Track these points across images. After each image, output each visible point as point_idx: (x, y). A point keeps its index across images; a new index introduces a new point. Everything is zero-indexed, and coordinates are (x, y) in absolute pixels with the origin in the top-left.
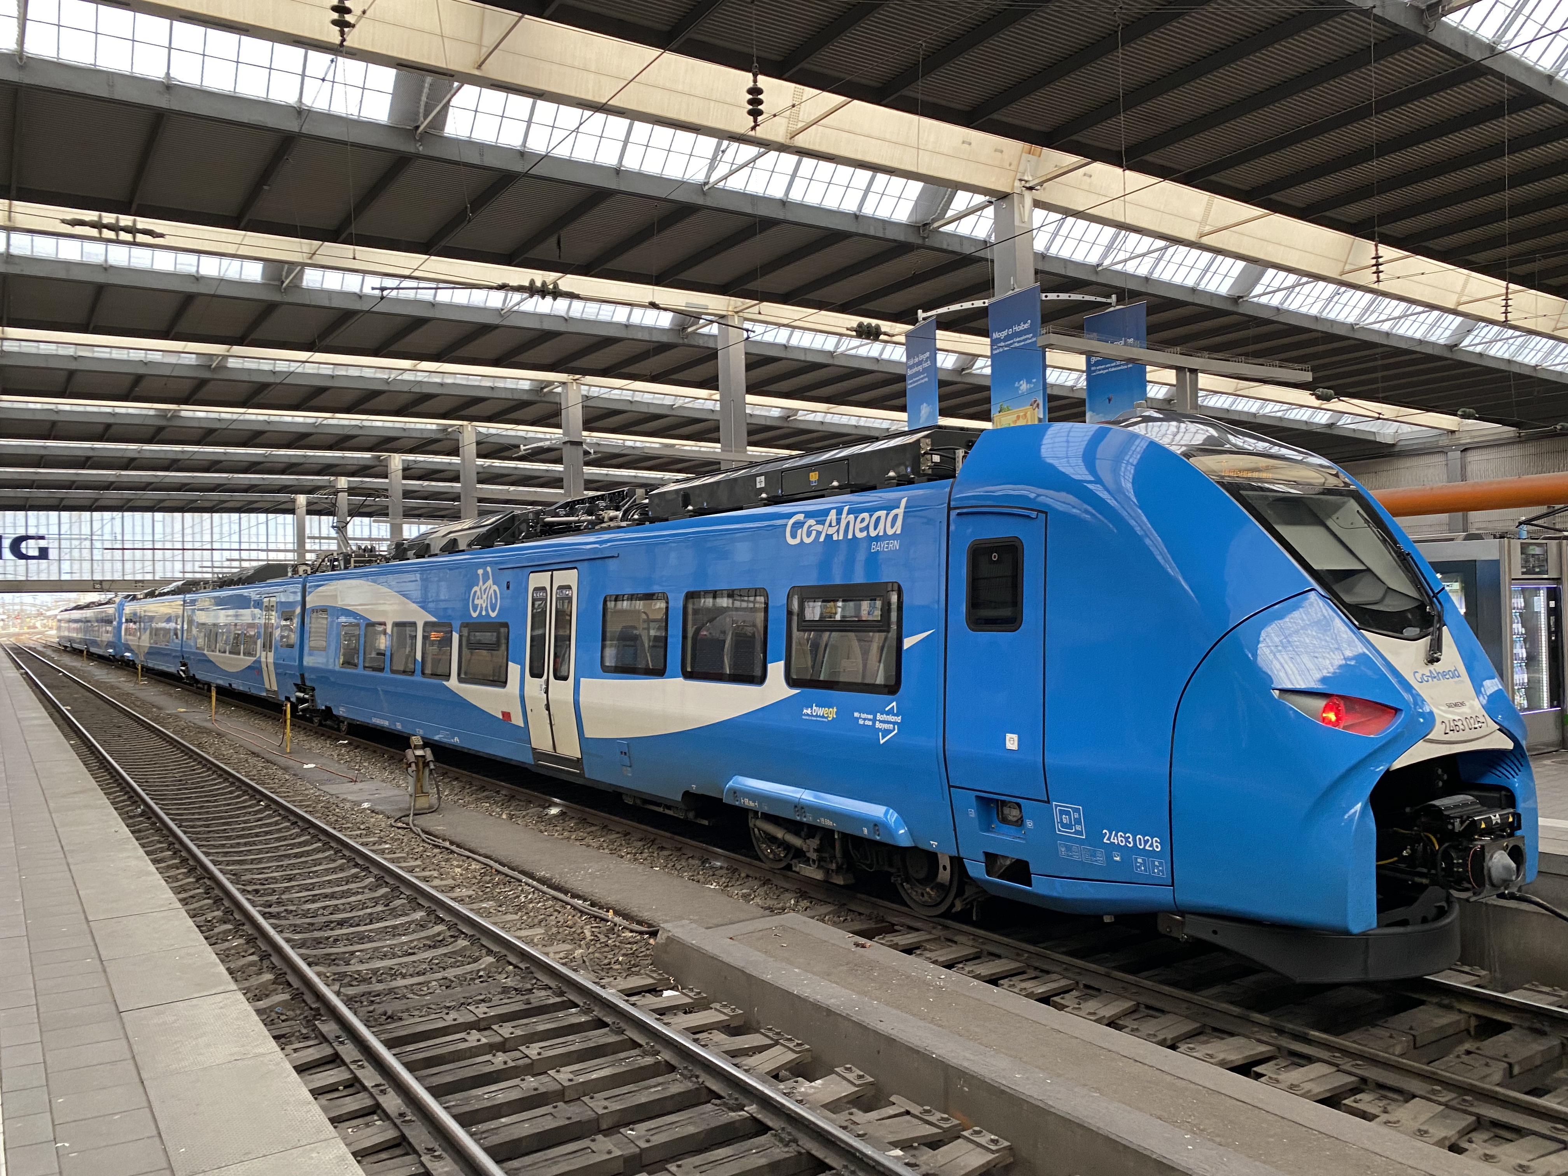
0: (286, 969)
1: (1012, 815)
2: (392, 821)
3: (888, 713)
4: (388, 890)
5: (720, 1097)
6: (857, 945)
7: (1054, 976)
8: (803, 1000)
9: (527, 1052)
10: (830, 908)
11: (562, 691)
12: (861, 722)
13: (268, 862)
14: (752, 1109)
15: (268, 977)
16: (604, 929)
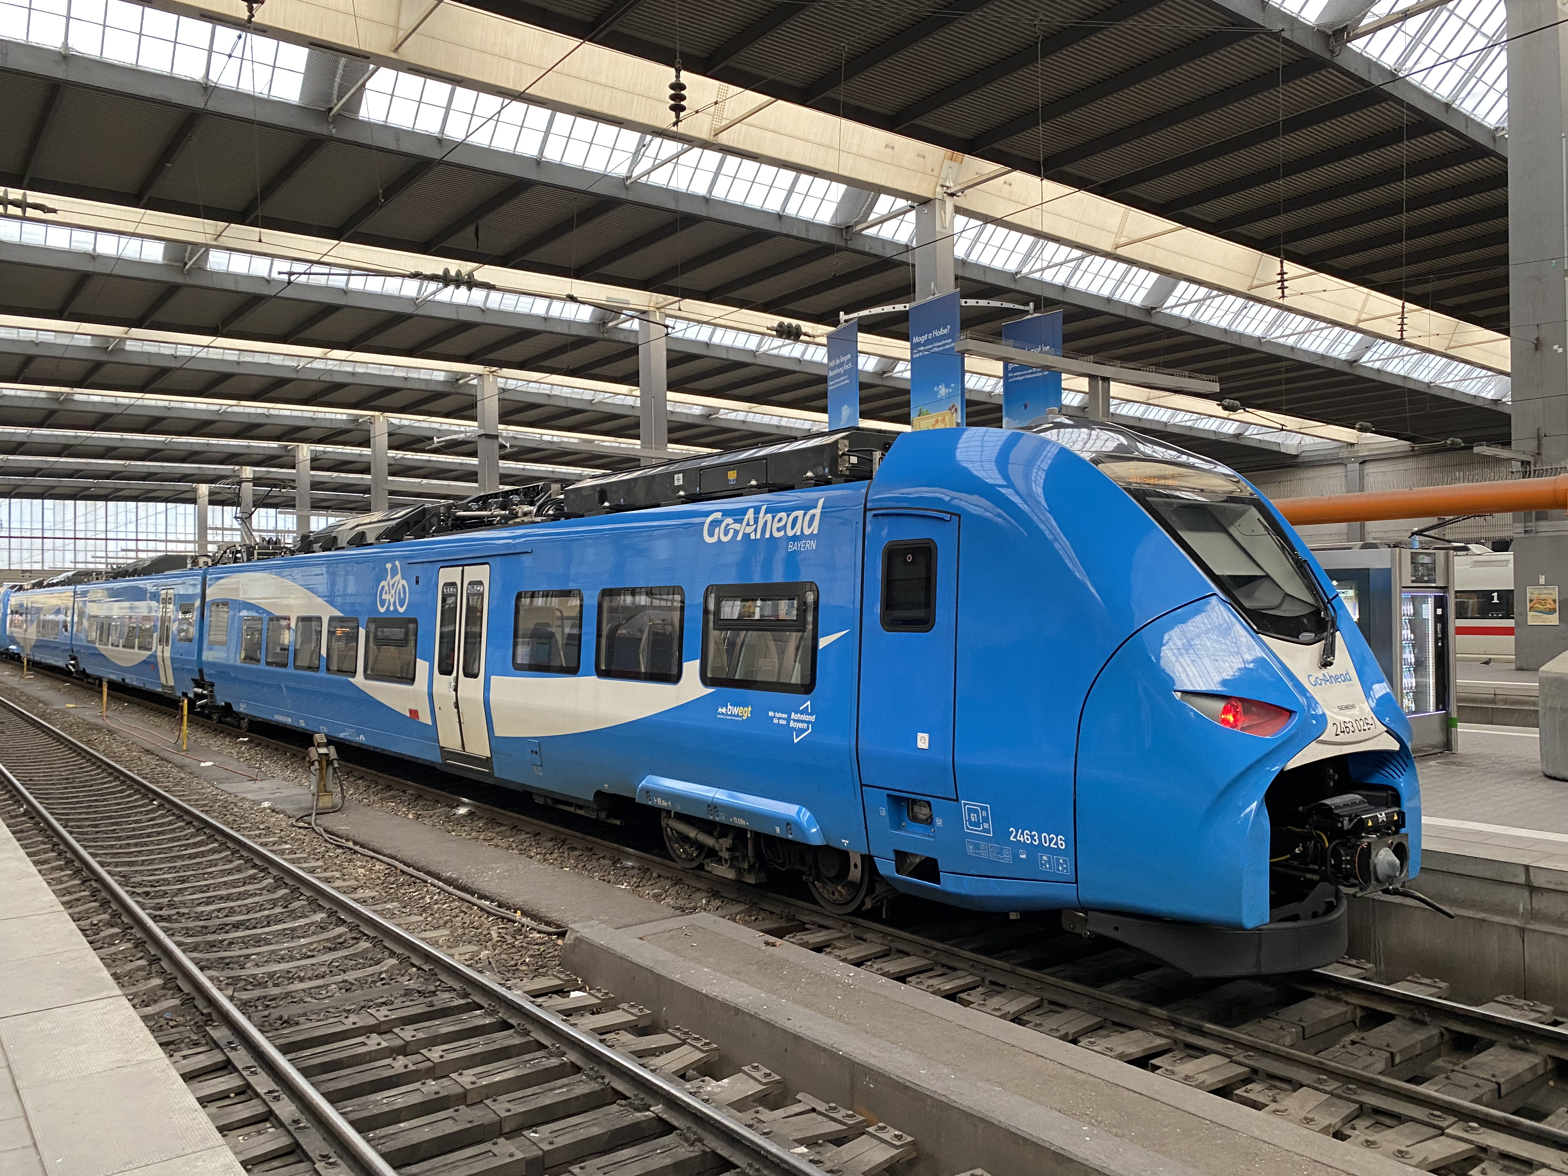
0: (176, 973)
1: (922, 813)
2: (293, 821)
3: (802, 712)
4: (287, 891)
5: (625, 1098)
6: (767, 943)
7: (961, 973)
8: (712, 999)
9: (428, 1054)
10: (742, 907)
11: (471, 689)
12: (775, 721)
13: (160, 863)
14: (658, 1109)
15: (157, 981)
16: (511, 930)
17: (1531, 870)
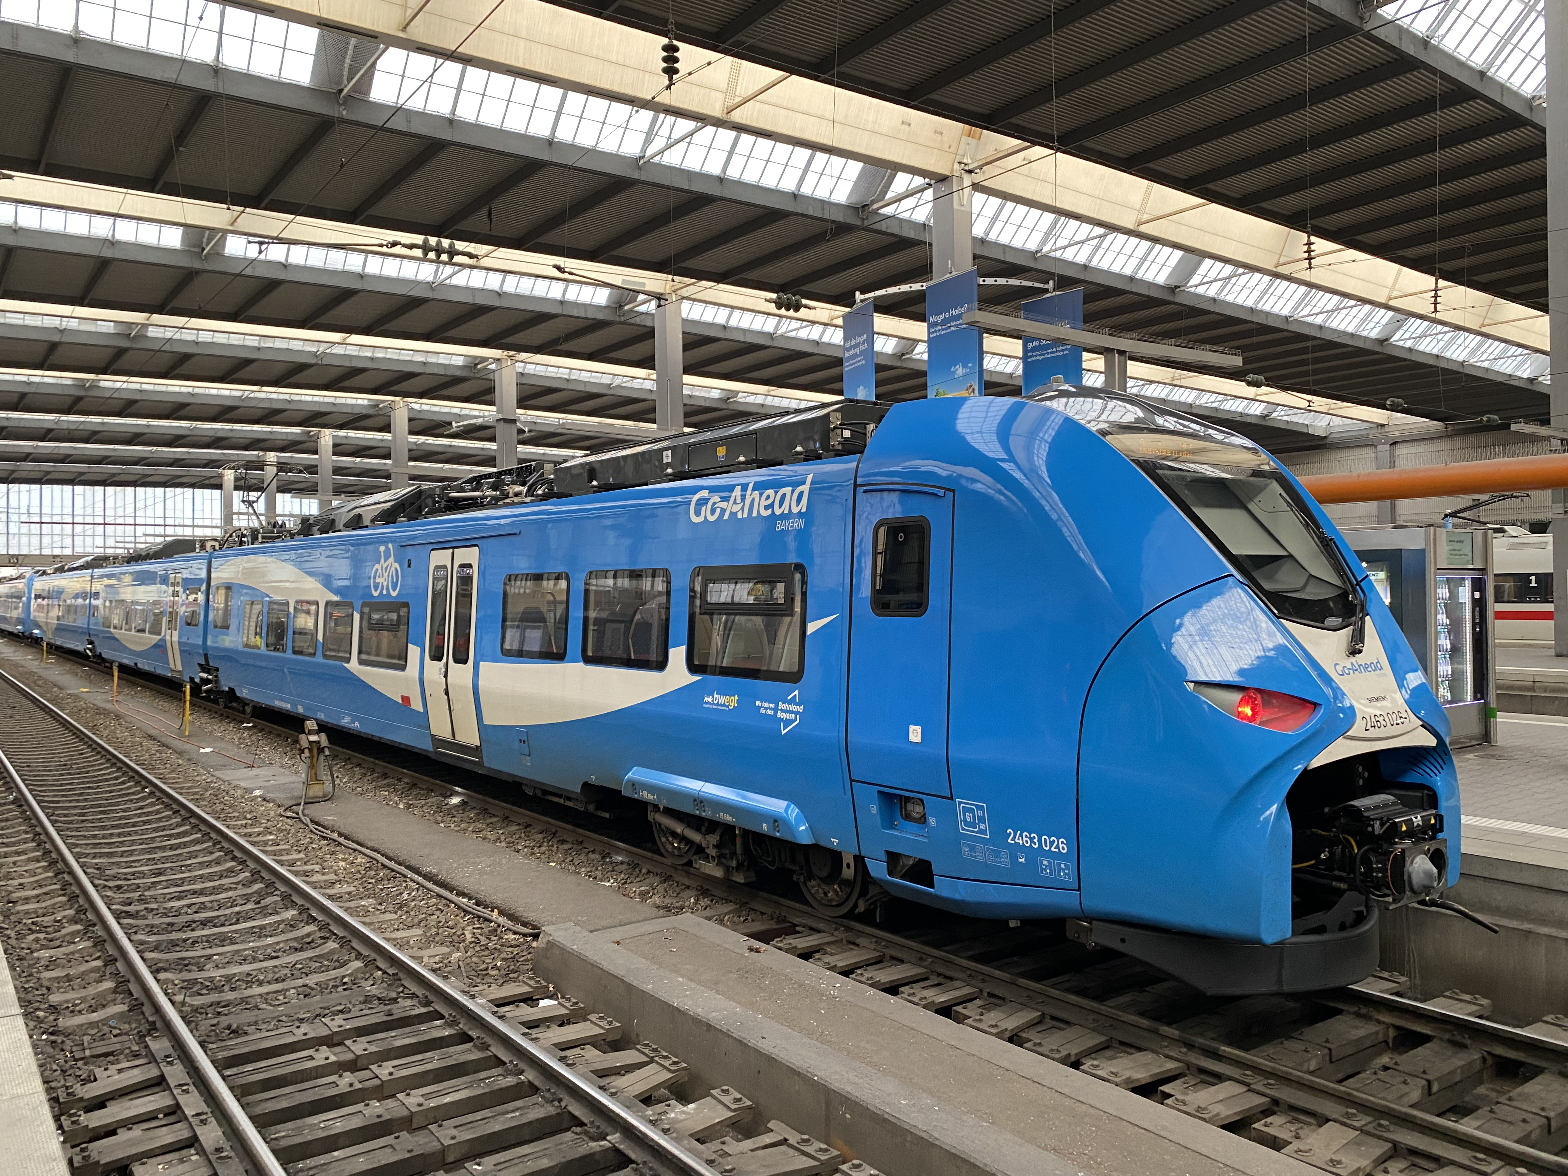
0: (129, 976)
1: (916, 810)
2: (281, 810)
3: (789, 702)
4: (262, 885)
5: (582, 1124)
6: (751, 949)
7: (957, 984)
8: (684, 1014)
9: (378, 1071)
10: (731, 907)
11: (461, 674)
12: (763, 711)
13: (139, 855)
14: (615, 1138)
15: (109, 984)
16: (486, 930)
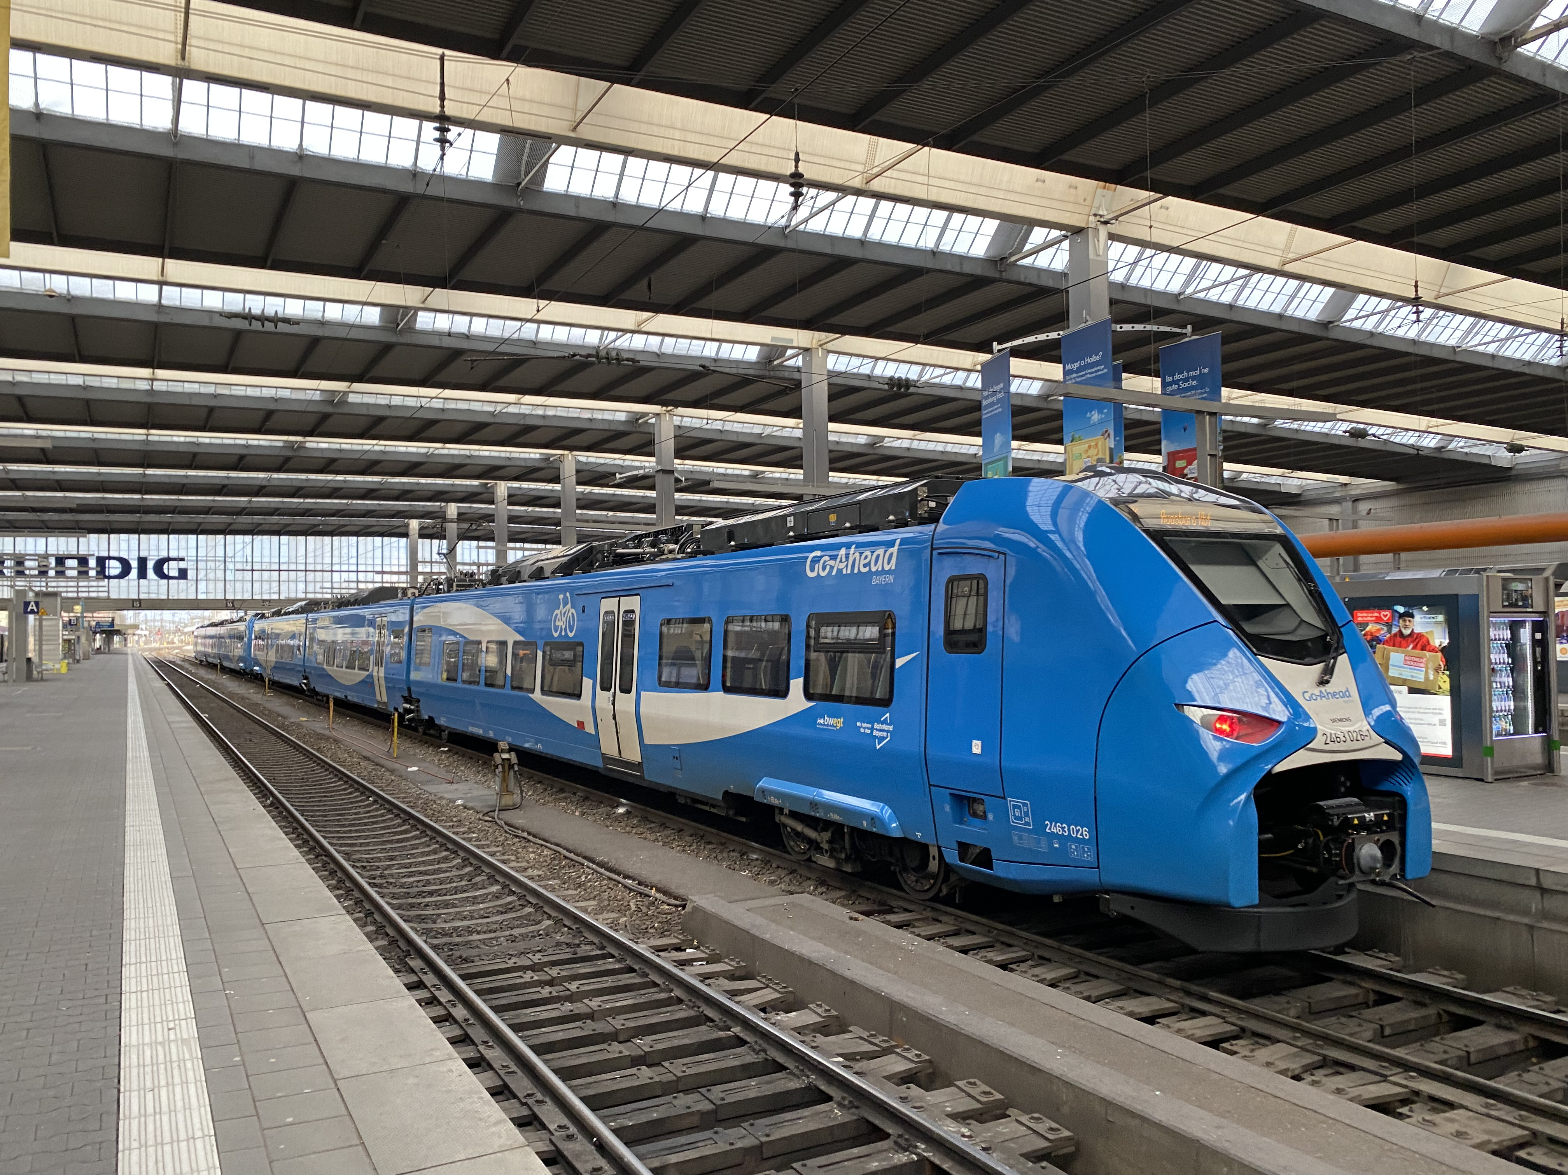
0: (386, 923)
1: (980, 809)
2: (480, 816)
3: (883, 723)
4: (471, 869)
5: (713, 1021)
6: (851, 918)
7: (1015, 949)
8: (792, 954)
9: (569, 986)
10: (843, 893)
11: (626, 702)
12: (862, 730)
13: (374, 845)
14: (737, 1030)
15: (370, 928)
16: (646, 903)
17: (1541, 873)
